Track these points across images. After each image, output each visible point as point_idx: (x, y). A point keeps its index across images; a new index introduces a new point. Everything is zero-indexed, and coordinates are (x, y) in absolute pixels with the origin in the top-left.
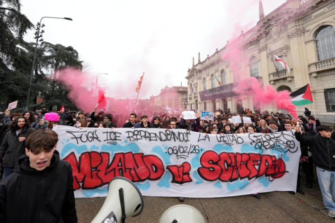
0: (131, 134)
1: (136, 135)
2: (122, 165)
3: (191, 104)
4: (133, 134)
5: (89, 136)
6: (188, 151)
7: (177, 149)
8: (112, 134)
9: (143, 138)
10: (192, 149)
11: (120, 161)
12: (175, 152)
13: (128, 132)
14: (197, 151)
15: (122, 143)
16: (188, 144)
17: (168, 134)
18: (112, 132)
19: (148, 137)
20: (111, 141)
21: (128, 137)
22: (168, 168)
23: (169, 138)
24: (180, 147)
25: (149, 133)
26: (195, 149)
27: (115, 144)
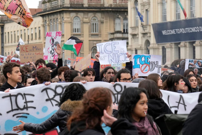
0: (51, 94)
3: (136, 51)
4: (53, 94)
8: (20, 97)
13: (46, 90)
15: (38, 113)
18: (20, 94)
20: (19, 111)
21: (47, 100)
27: (26, 117)
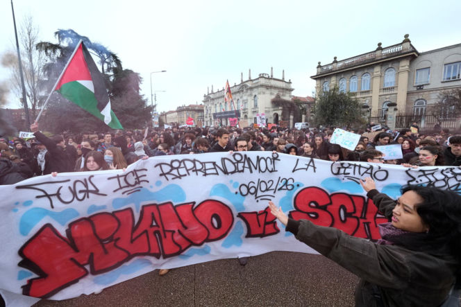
0: (166, 169)
1: (177, 168)
2: (157, 226)
4: (170, 168)
5: (77, 191)
6: (273, 187)
7: (256, 186)
9: (190, 172)
10: (281, 185)
11: (153, 218)
12: (252, 190)
13: (160, 165)
14: (290, 187)
16: (275, 177)
17: (238, 162)
19: (200, 170)
20: (130, 188)
21: (161, 175)
22: (240, 215)
23: (240, 168)
24: (260, 182)
25: (202, 163)
26: (286, 184)
27: (139, 190)
